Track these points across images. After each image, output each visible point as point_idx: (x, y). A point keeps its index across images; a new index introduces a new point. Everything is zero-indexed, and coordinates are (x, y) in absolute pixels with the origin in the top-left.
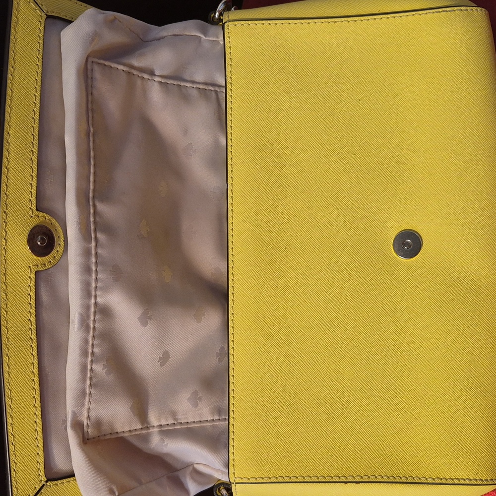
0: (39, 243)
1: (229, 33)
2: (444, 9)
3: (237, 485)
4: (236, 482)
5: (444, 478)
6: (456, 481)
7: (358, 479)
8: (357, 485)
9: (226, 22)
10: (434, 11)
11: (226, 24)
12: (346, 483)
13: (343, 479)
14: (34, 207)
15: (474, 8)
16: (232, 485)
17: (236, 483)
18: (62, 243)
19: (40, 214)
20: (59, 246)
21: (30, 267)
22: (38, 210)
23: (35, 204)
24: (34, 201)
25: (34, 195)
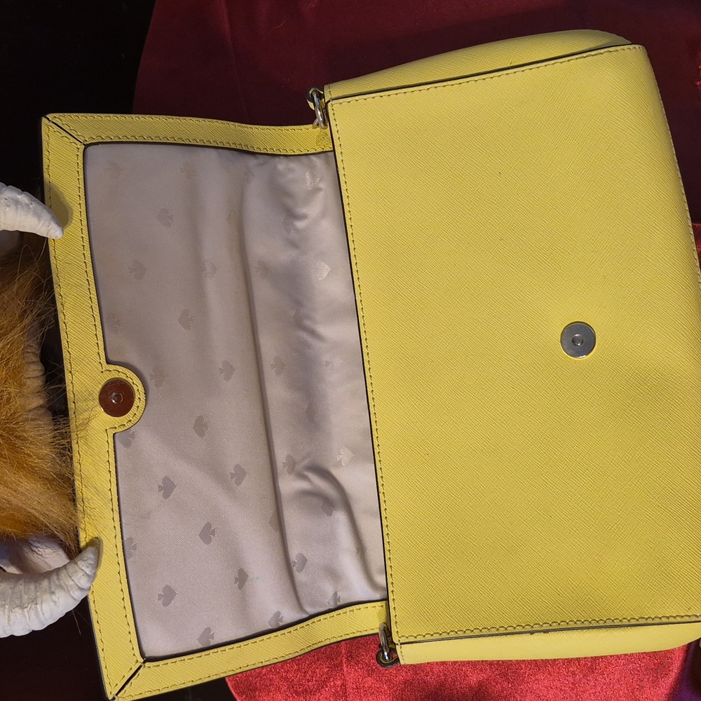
0: (114, 401)
1: (334, 114)
2: (588, 54)
3: (402, 646)
4: (401, 642)
5: (649, 617)
6: (664, 620)
7: (546, 627)
8: (545, 634)
9: (329, 101)
10: (577, 56)
11: (329, 104)
12: (532, 633)
13: (528, 628)
14: (103, 360)
15: (631, 47)
16: (397, 646)
17: (401, 644)
18: (143, 396)
19: (112, 367)
20: (139, 401)
21: (106, 430)
22: (108, 362)
23: (104, 357)
24: (102, 354)
25: (102, 347)
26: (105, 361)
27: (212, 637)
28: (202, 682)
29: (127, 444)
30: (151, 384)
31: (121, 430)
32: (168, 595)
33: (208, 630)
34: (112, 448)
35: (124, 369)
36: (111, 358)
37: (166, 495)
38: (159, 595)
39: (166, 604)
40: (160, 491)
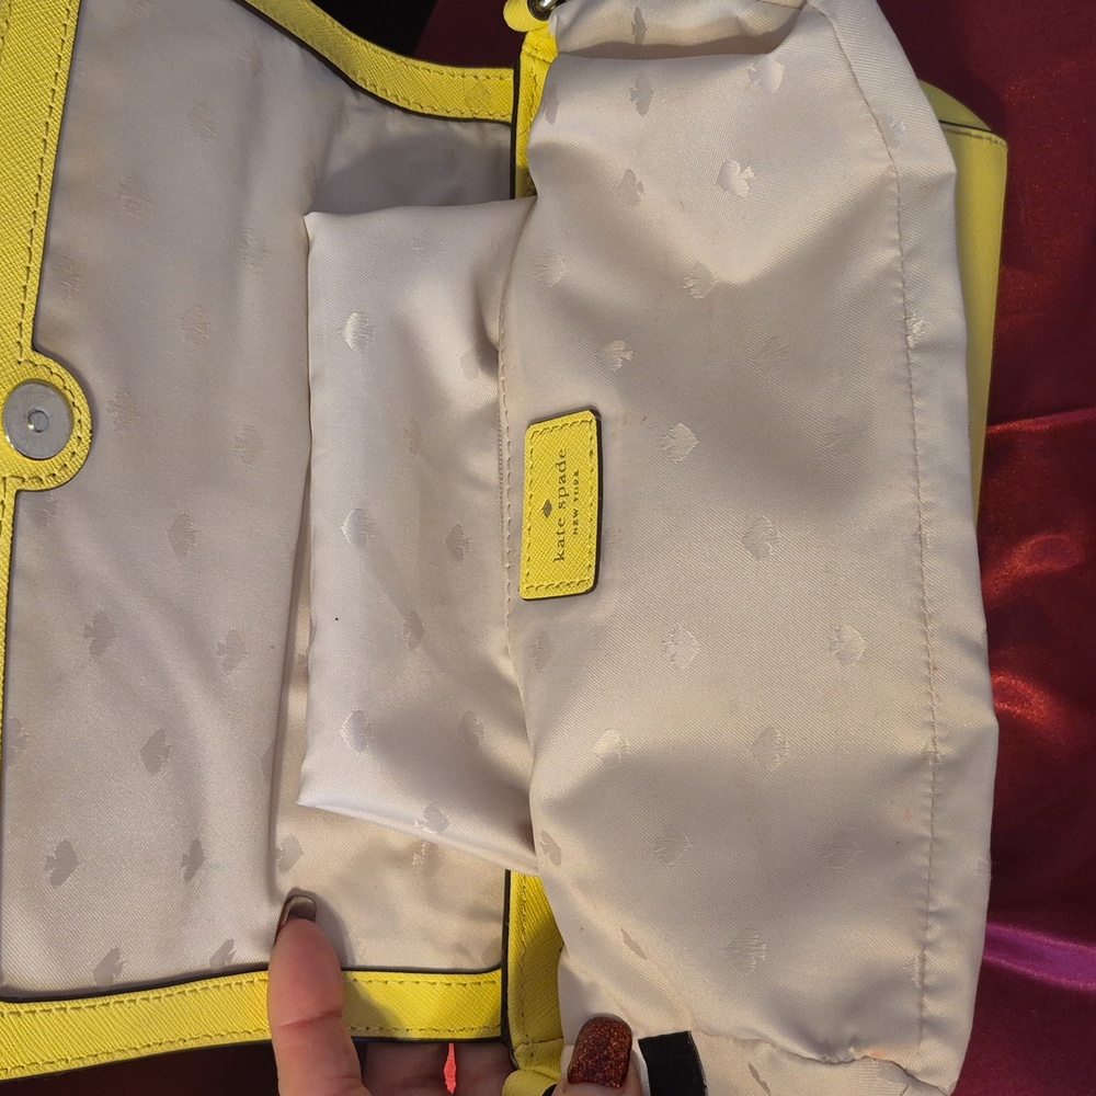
14: (26, 341)
18: (85, 435)
19: (40, 359)
20: (77, 446)
21: (4, 479)
22: (35, 348)
23: (30, 336)
24: (28, 328)
25: (30, 314)
26: (29, 343)
27: (118, 970)
28: (82, 1065)
29: (41, 519)
30: (107, 417)
31: (33, 488)
32: (64, 862)
33: (115, 953)
34: (10, 517)
35: (63, 371)
36: (41, 342)
37: (97, 649)
38: (48, 858)
39: (57, 880)
40: (86, 636)
